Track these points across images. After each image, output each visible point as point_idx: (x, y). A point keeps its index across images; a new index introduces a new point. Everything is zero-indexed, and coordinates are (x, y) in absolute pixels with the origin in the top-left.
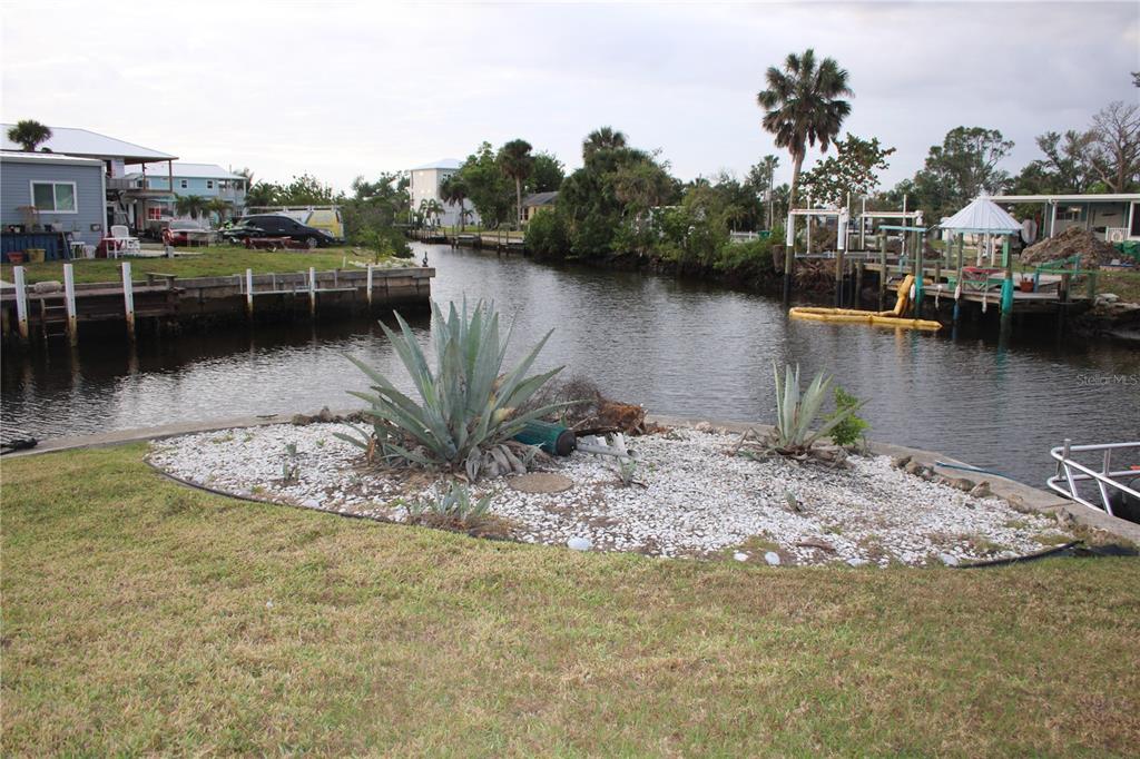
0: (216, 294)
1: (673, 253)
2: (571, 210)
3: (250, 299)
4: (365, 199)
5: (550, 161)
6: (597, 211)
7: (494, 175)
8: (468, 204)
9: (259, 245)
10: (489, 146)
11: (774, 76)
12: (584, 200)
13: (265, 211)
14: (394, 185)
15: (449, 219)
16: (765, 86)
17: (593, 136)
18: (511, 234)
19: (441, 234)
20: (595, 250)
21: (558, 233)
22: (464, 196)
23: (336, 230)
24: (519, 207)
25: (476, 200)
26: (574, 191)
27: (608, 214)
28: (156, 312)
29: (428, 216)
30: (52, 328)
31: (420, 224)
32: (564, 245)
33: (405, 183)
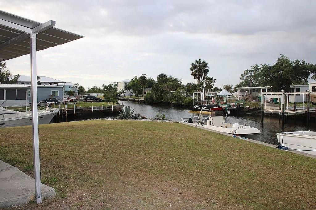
0: (87, 110)
1: (174, 101)
2: (154, 93)
3: (93, 111)
4: (105, 89)
5: (152, 80)
6: (160, 93)
7: (137, 84)
8: (131, 91)
9: (89, 102)
10: (136, 77)
11: (193, 64)
12: (157, 90)
13: (88, 94)
14: (113, 86)
15: (127, 94)
16: (191, 66)
17: (159, 75)
18: (141, 98)
19: (125, 98)
20: (159, 101)
21: (151, 97)
22: (131, 89)
23: (103, 98)
24: (144, 91)
25: (133, 90)
26: (154, 88)
27: (162, 93)
28: (79, 113)
29: (122, 94)
30: (63, 115)
31: (120, 96)
32: (153, 100)
33: (116, 85)
